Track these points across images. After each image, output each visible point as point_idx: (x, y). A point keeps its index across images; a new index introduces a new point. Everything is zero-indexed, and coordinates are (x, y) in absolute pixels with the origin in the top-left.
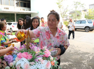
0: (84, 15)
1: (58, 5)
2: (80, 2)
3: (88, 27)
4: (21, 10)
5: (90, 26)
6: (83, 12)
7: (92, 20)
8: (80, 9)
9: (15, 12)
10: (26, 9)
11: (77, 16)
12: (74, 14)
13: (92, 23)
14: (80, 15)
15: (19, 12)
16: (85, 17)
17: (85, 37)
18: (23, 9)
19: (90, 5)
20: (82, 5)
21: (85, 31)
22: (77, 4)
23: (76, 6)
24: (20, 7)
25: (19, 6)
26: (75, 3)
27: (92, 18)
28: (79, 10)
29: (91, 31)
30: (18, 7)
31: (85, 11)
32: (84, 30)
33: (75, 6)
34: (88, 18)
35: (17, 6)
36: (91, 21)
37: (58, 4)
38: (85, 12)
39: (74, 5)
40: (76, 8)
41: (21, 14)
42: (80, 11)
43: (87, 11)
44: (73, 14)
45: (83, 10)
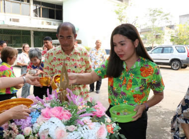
0: (170, 35)
1: (117, 16)
2: (162, 11)
3: (178, 60)
4: (43, 23)
5: (181, 59)
6: (167, 30)
7: (185, 46)
8: (161, 23)
9: (30, 28)
10: (52, 21)
11: (154, 37)
12: (149, 34)
13: (185, 52)
14: (162, 36)
15: (39, 28)
16: (172, 40)
17: (171, 81)
18: (48, 22)
19: (180, 17)
20: (166, 17)
21: (171, 69)
22: (155, 15)
23: (154, 18)
24: (41, 18)
25: (40, 16)
26: (152, 12)
27: (185, 43)
28: (159, 26)
29: (182, 68)
30: (39, 18)
31: (171, 27)
32: (170, 67)
33: (152, 17)
34: (177, 42)
35: (36, 16)
36: (183, 48)
37: (118, 13)
38: (171, 30)
39: (150, 15)
40: (153, 22)
41: (42, 32)
42: (162, 28)
43: (175, 28)
44: (147, 33)
45: (167, 26)
